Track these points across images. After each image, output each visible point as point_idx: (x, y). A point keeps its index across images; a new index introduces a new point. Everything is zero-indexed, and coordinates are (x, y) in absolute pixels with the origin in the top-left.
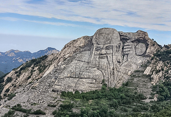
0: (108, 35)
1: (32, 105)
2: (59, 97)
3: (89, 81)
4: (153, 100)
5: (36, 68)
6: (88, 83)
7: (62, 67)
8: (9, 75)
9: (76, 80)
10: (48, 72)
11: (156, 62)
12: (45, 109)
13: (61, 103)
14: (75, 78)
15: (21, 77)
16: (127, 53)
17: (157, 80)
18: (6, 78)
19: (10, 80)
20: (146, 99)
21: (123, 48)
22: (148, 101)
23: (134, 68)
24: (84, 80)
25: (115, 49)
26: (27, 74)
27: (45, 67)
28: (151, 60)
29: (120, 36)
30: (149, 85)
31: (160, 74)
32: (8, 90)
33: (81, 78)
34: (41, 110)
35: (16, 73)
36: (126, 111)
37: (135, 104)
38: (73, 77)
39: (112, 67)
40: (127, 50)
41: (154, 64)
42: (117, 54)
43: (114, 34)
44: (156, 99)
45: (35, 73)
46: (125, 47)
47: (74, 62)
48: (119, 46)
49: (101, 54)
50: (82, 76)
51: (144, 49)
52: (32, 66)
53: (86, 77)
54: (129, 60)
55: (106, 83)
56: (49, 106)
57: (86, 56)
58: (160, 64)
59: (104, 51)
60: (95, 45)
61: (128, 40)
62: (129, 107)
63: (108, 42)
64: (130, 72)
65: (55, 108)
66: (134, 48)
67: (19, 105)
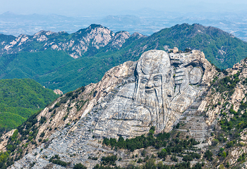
0: (156, 60)
1: (71, 156)
2: (101, 145)
3: (135, 123)
4: (207, 144)
5: (73, 105)
6: (134, 126)
7: (103, 105)
8: (43, 114)
9: (119, 123)
10: (87, 111)
11: (212, 94)
12: (86, 162)
13: (103, 155)
14: (119, 119)
15: (57, 117)
16: (179, 82)
17: (213, 117)
18: (39, 118)
19: (43, 120)
20: (199, 143)
21: (174, 77)
22: (200, 146)
23: (187, 102)
24: (129, 122)
25: (164, 79)
26: (63, 113)
27: (83, 103)
28: (207, 91)
29: (171, 60)
30: (203, 125)
31: (217, 110)
32: (43, 135)
33: (126, 120)
34: (82, 163)
35: (50, 111)
36: (175, 160)
37: (186, 151)
38: (115, 119)
39: (161, 104)
40: (179, 78)
41: (210, 96)
42: (166, 86)
43: (163, 59)
44: (210, 143)
45: (72, 111)
46: (176, 75)
47: (117, 98)
48: (170, 74)
49: (148, 88)
50: (126, 118)
51: (200, 76)
52: (68, 101)
53: (130, 118)
54: (182, 92)
55: (155, 125)
56: (89, 158)
57: (130, 90)
58: (217, 96)
59: (151, 84)
60: (140, 75)
61: (180, 64)
62: (179, 156)
63: (156, 70)
64: (182, 108)
65: (97, 161)
66: (187, 75)
67: (57, 156)
